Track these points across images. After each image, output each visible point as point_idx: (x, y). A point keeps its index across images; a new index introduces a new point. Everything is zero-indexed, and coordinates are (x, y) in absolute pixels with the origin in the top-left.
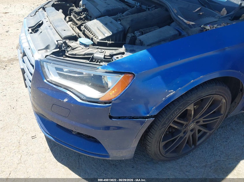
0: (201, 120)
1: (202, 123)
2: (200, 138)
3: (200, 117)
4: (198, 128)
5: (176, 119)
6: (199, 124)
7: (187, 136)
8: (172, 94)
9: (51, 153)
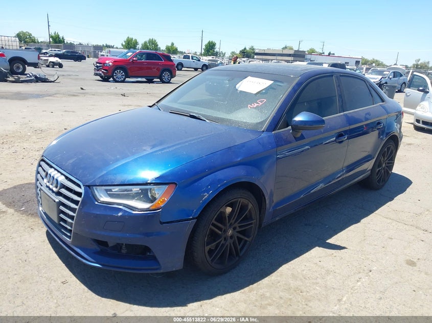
0: (237, 225)
1: (238, 229)
2: (241, 249)
3: (235, 222)
4: (236, 234)
5: (213, 221)
6: (236, 230)
7: (228, 243)
8: (206, 196)
9: (90, 292)
